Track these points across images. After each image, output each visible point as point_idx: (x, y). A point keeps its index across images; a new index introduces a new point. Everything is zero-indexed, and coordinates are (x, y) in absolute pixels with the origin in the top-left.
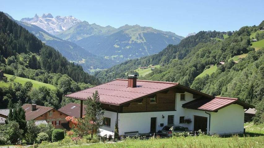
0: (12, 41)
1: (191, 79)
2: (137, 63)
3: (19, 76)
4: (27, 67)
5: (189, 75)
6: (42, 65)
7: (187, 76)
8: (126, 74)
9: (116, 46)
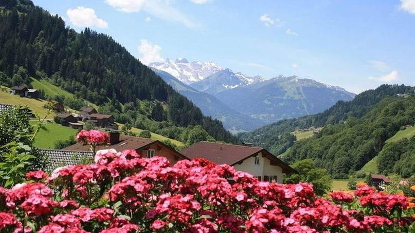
0: (132, 84)
1: (379, 143)
2: (295, 124)
3: (137, 128)
4: (149, 117)
5: (376, 138)
6: (169, 116)
7: (374, 138)
8: (279, 137)
9: (266, 102)
